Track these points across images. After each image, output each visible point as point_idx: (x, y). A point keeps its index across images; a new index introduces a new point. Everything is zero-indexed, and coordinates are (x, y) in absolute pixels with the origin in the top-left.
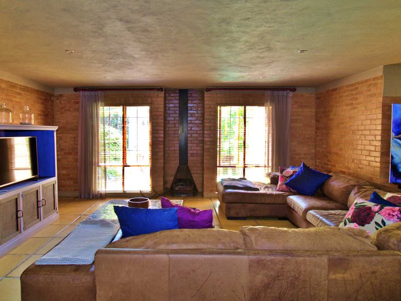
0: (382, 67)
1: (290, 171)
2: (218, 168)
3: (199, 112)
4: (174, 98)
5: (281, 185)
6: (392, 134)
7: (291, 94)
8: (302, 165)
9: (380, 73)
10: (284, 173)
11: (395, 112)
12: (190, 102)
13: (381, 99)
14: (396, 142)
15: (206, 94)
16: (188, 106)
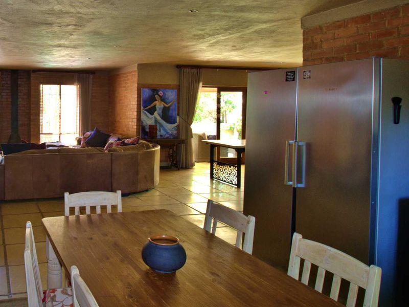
0: (137, 65)
1: (89, 133)
2: (41, 135)
3: (26, 88)
4: (6, 76)
5: (83, 144)
6: (142, 108)
7: (91, 76)
8: (95, 129)
9: (136, 69)
10: (85, 136)
11: (143, 93)
12: (19, 80)
13: (136, 85)
14: (144, 112)
15: (32, 75)
16: (18, 84)
